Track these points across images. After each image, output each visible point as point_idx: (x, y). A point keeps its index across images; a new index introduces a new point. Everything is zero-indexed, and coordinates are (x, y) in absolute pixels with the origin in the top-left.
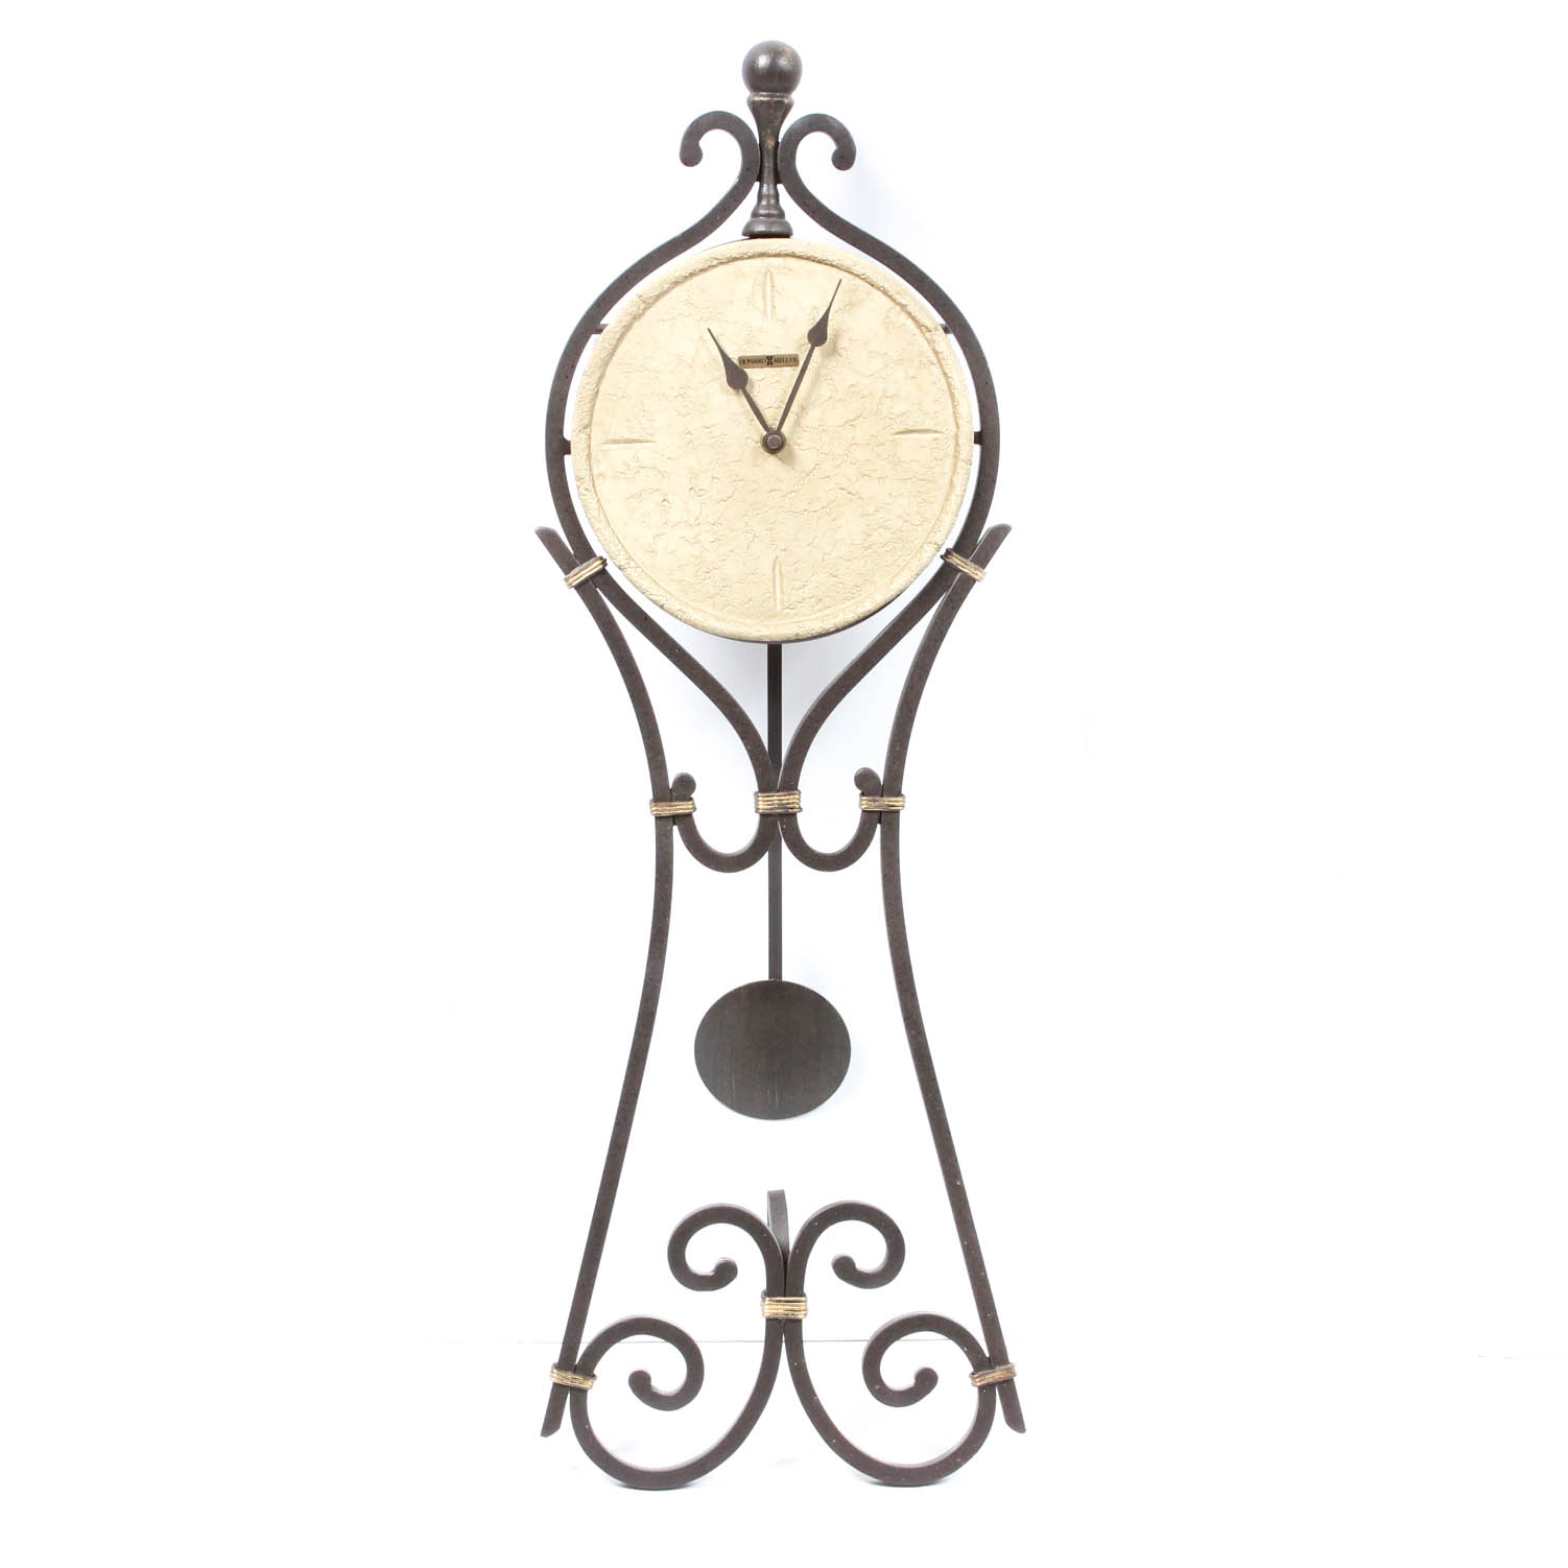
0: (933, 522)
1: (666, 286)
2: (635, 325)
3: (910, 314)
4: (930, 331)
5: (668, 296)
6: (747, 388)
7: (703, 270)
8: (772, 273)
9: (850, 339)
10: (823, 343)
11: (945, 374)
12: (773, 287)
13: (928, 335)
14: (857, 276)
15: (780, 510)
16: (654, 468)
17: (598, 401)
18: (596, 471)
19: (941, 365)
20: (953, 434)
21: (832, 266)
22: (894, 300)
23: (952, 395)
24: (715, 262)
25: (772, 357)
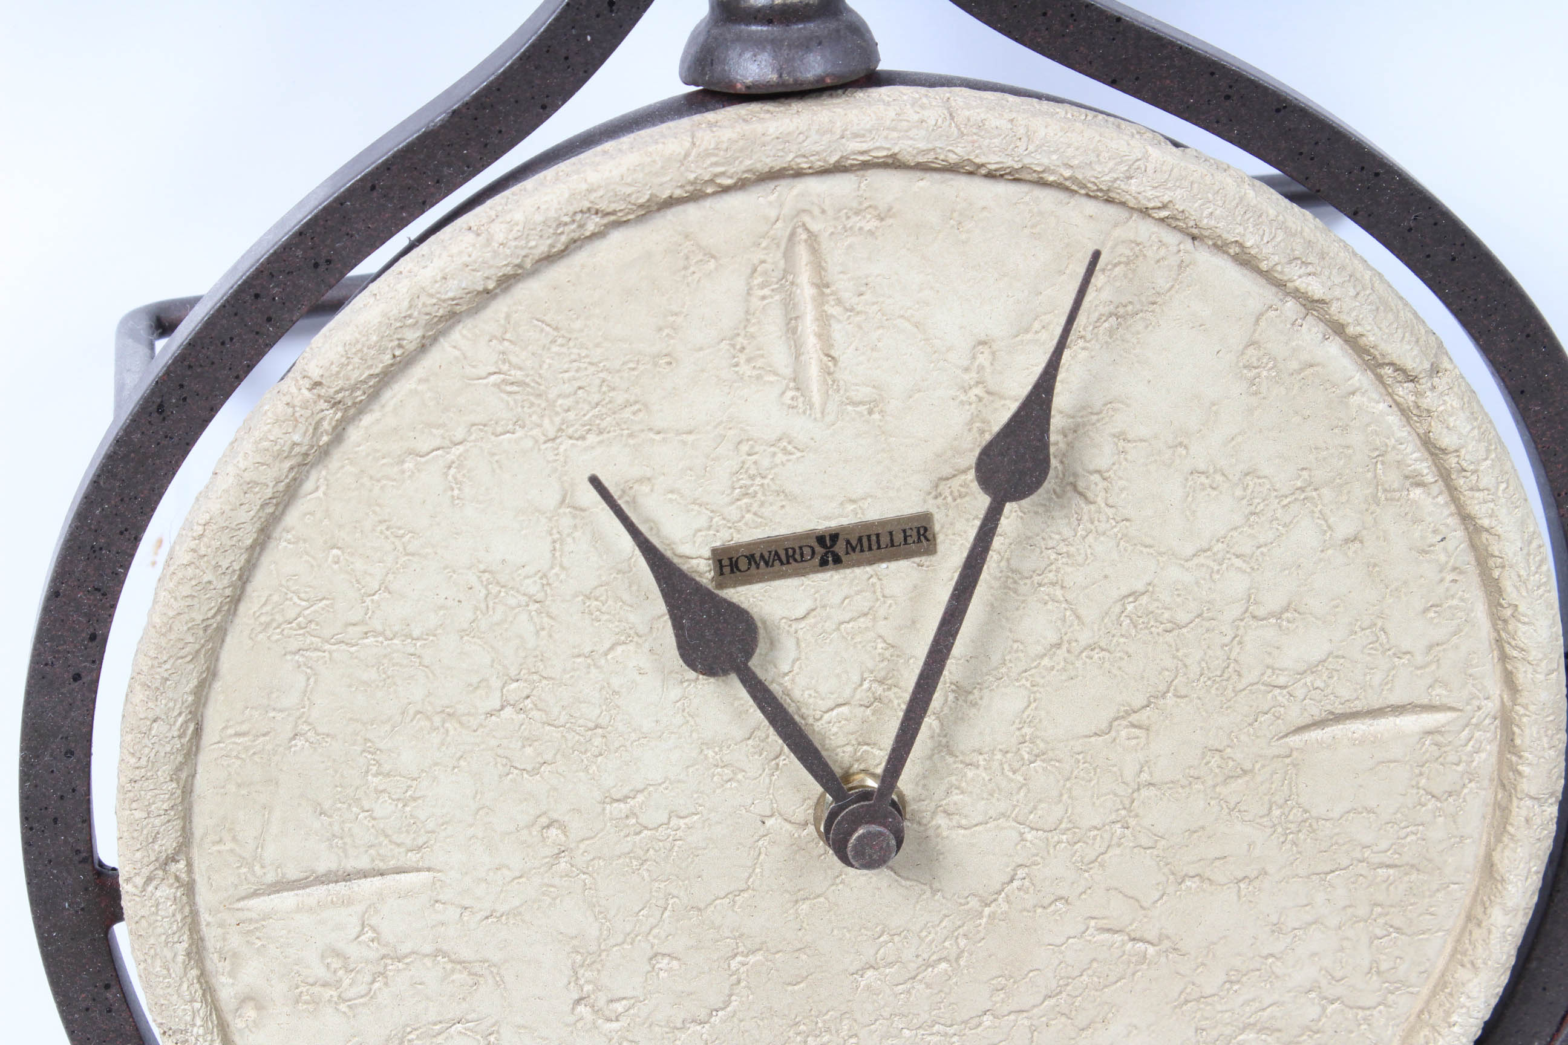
0: (1425, 991)
1: (412, 337)
2: (309, 485)
3: (1338, 329)
4: (1413, 380)
5: (419, 370)
6: (754, 664)
7: (550, 258)
8: (813, 238)
9: (1121, 436)
10: (1039, 484)
11: (1466, 518)
12: (822, 285)
13: (1404, 392)
14: (1145, 212)
15: (898, 1023)
16: (438, 953)
17: (204, 759)
18: (227, 992)
19: (1451, 490)
20: (1491, 706)
21: (1042, 183)
22: (1280, 285)
23: (1492, 588)
24: (593, 224)
25: (835, 537)
